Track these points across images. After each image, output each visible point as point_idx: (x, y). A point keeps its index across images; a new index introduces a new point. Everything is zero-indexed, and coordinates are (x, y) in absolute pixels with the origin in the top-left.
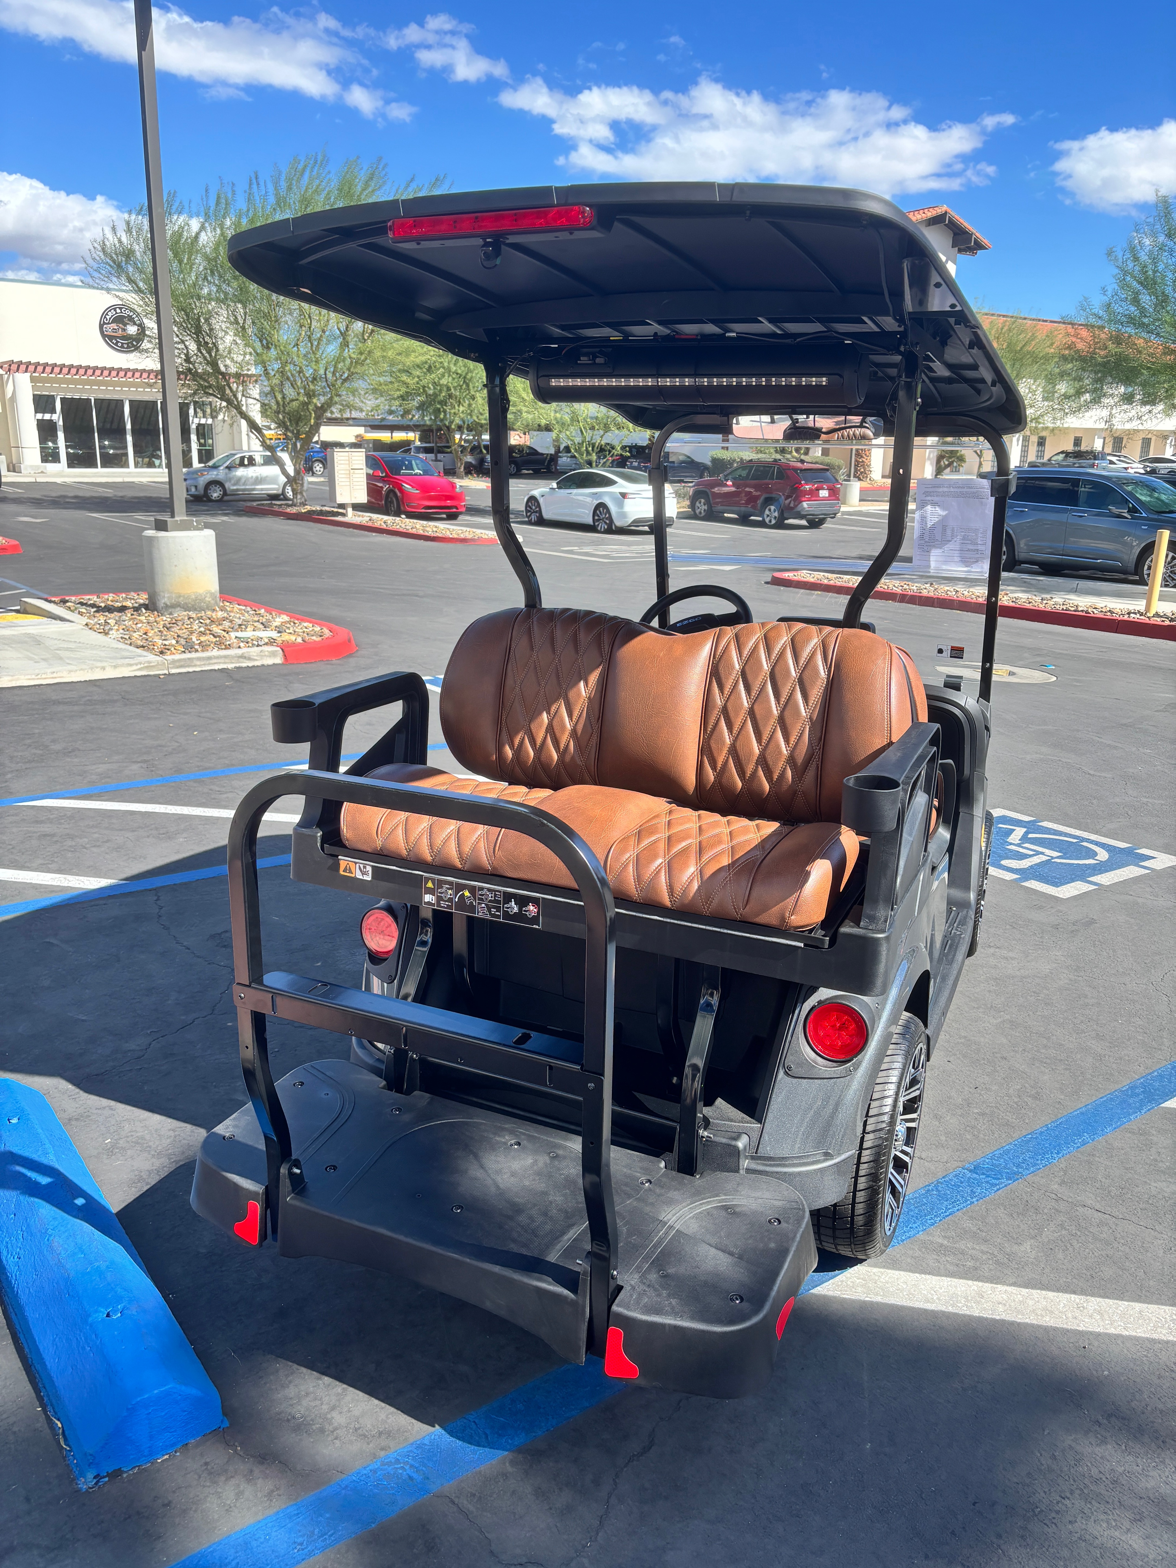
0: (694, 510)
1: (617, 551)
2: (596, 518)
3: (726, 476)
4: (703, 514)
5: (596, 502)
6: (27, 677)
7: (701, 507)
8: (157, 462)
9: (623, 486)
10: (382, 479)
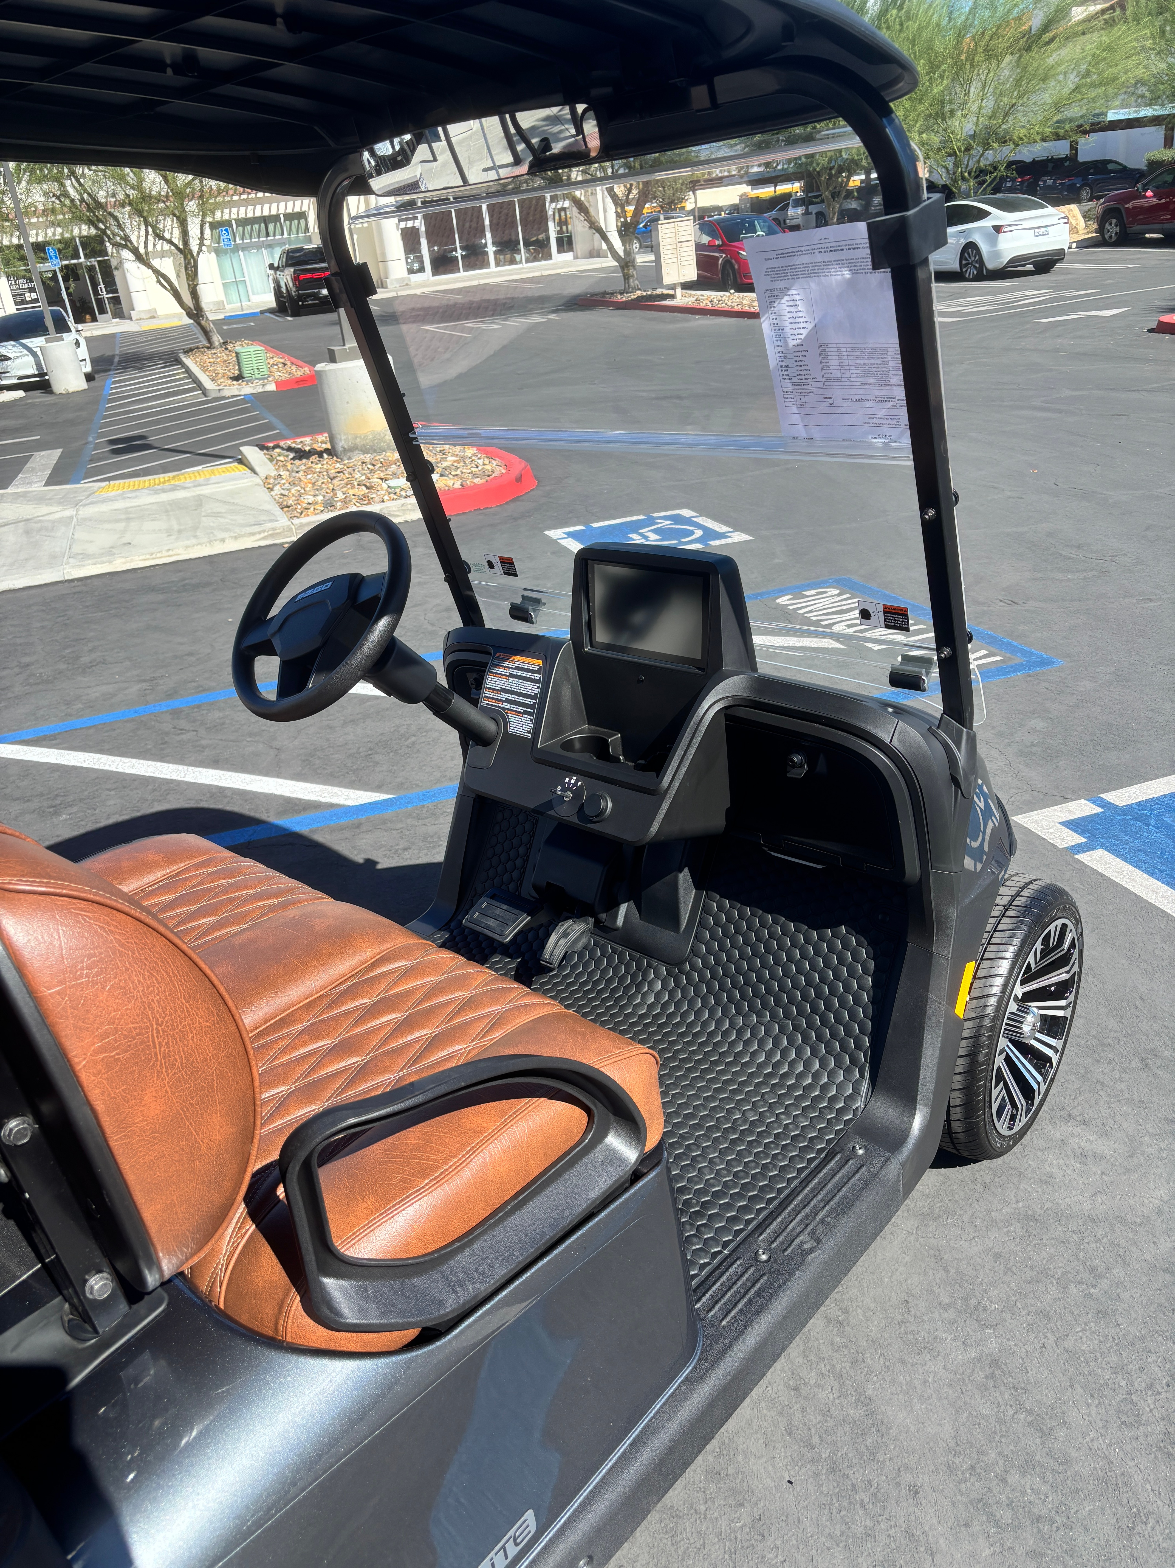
0: (1102, 234)
1: (975, 305)
2: (964, 262)
3: (1144, 185)
4: (1114, 239)
5: (963, 242)
6: (141, 557)
7: (1113, 229)
8: (518, 257)
9: (997, 218)
10: (719, 249)
